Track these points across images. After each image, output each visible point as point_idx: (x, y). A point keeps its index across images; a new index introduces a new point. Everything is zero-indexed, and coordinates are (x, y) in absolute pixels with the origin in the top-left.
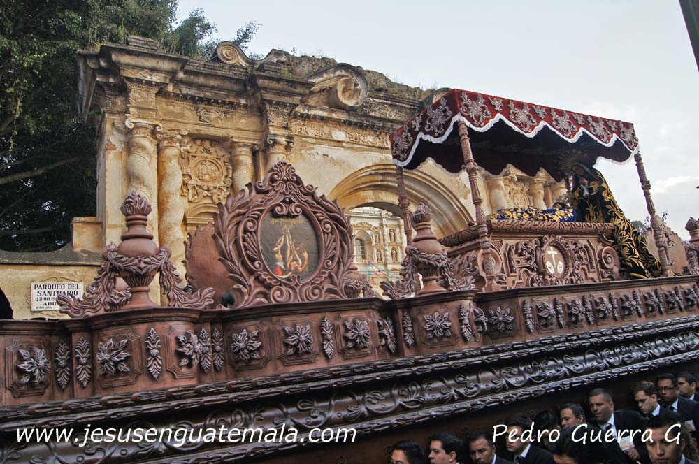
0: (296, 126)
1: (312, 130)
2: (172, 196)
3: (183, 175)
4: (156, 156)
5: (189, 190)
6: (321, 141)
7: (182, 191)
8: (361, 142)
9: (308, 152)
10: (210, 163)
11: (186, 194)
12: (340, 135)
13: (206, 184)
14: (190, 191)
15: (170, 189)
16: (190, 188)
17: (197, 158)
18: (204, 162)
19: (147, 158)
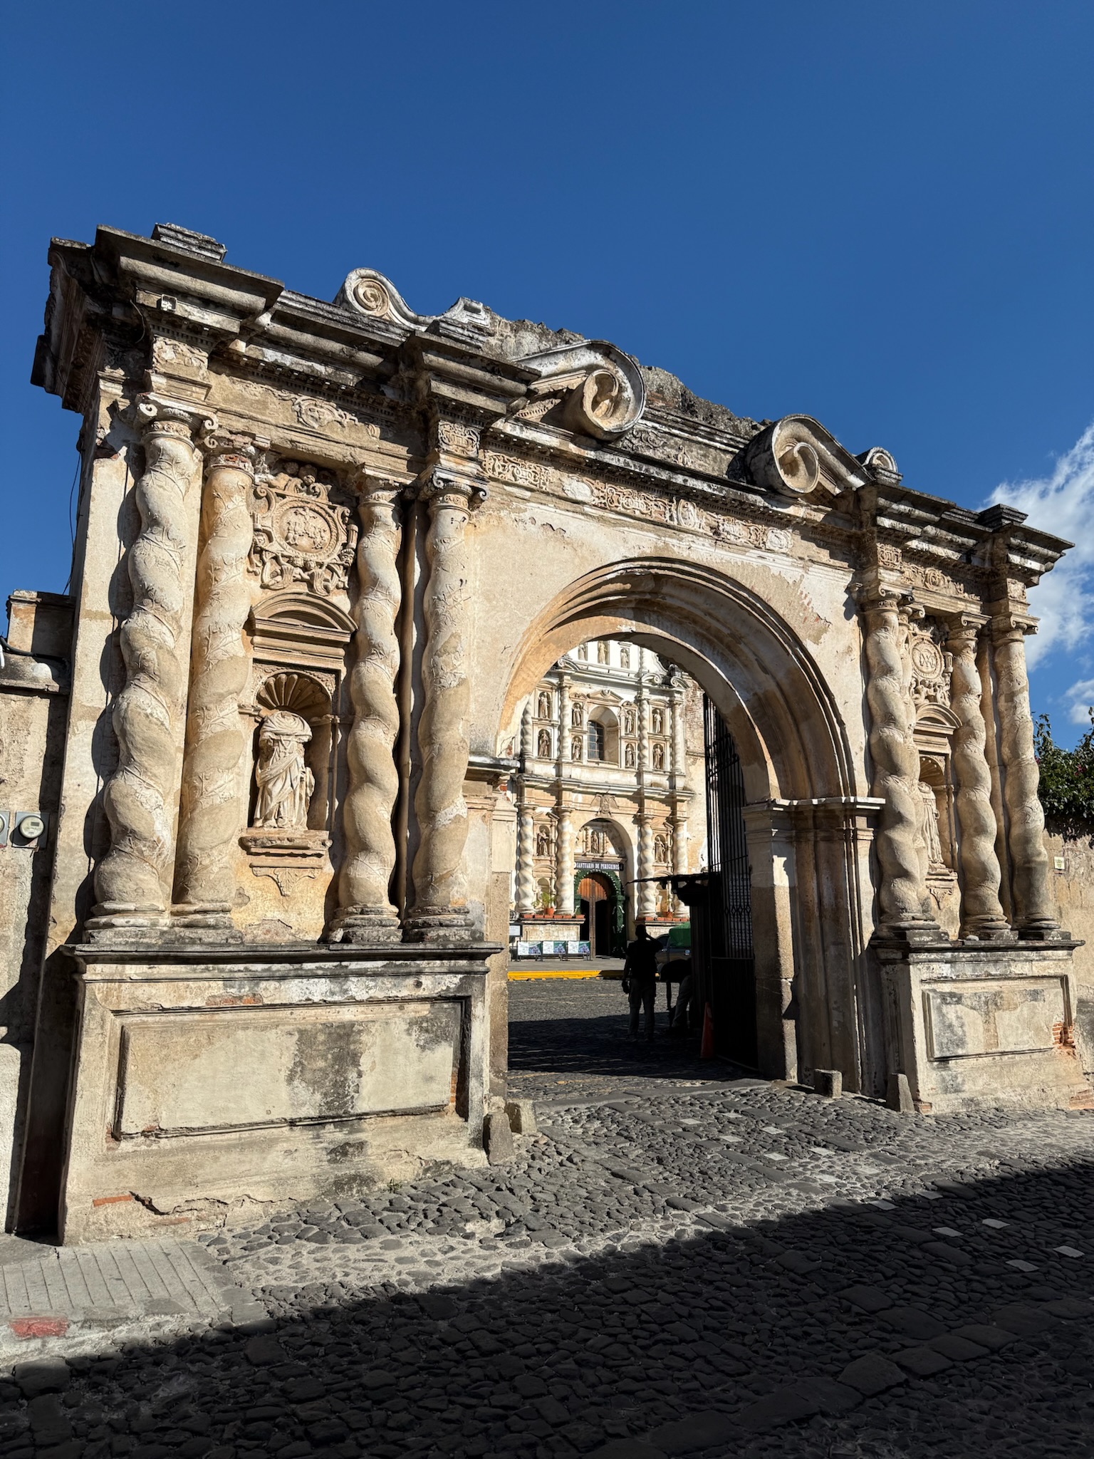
0: (493, 460)
1: (525, 472)
2: (226, 568)
3: (256, 530)
4: (200, 482)
5: (264, 564)
6: (542, 496)
7: (251, 562)
8: (620, 509)
9: (513, 516)
10: (312, 514)
11: (259, 570)
12: (579, 487)
13: (301, 555)
14: (268, 565)
15: (225, 554)
16: (267, 557)
17: (287, 499)
18: (301, 510)
19: (181, 484)
